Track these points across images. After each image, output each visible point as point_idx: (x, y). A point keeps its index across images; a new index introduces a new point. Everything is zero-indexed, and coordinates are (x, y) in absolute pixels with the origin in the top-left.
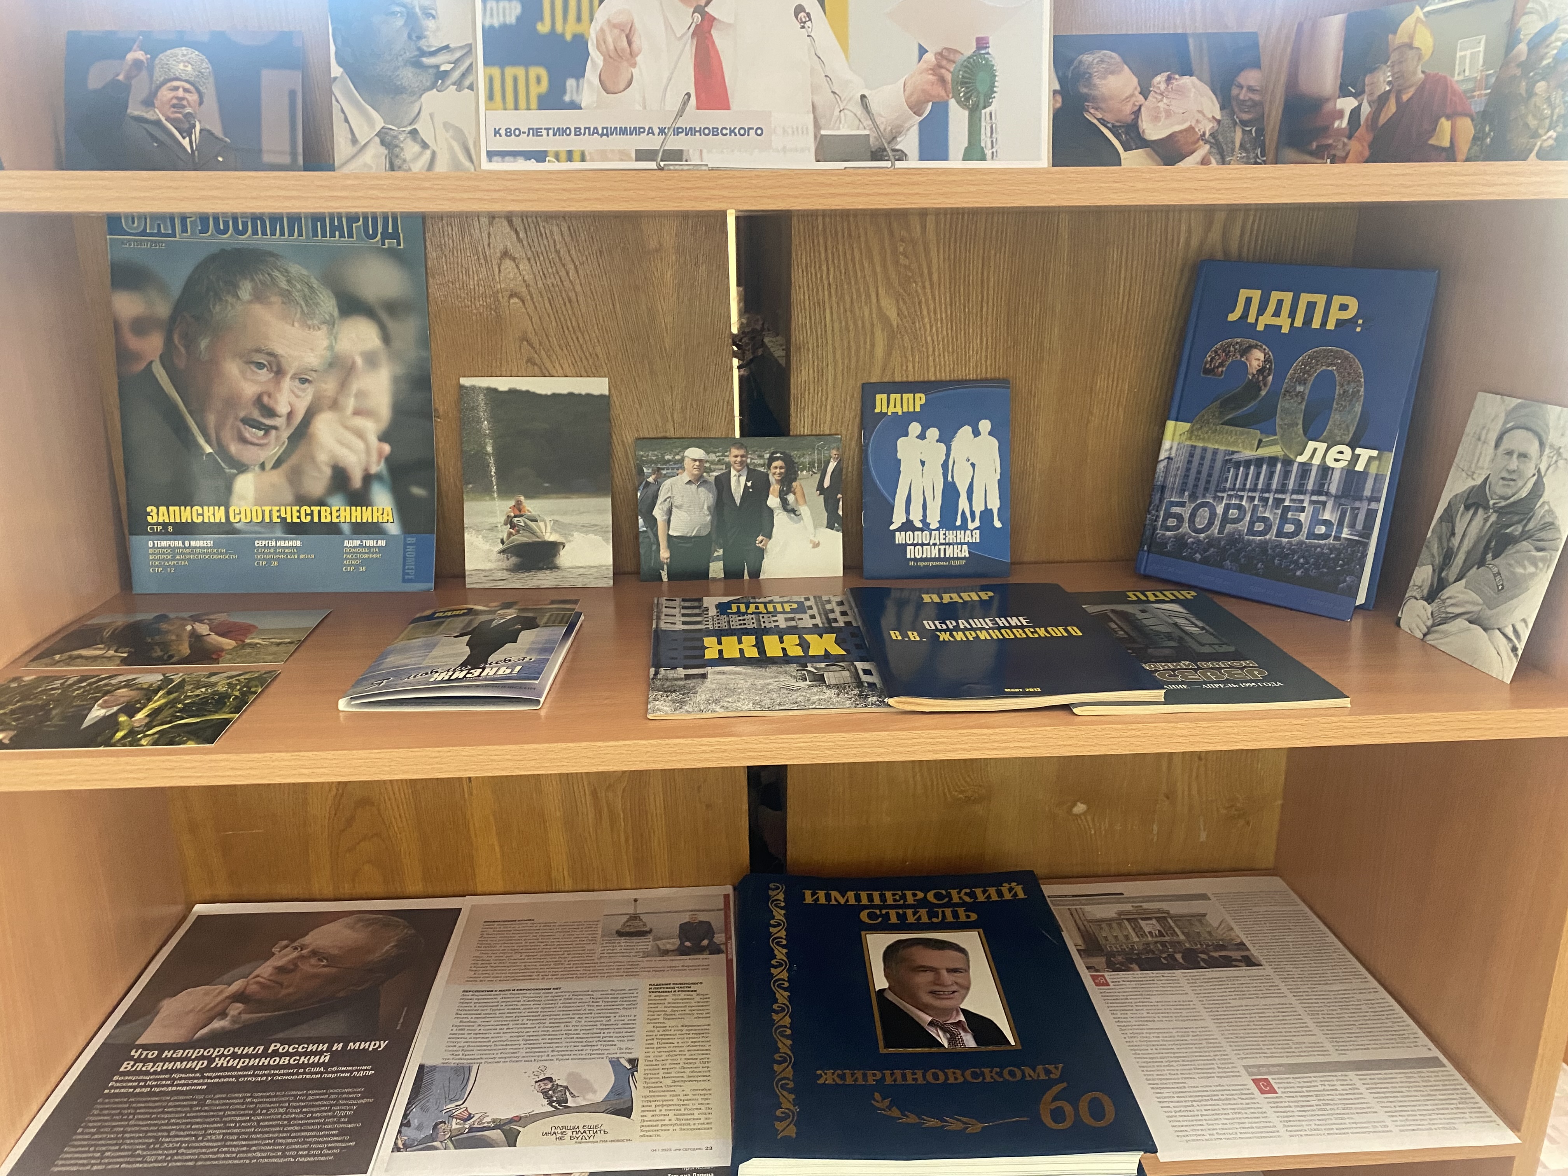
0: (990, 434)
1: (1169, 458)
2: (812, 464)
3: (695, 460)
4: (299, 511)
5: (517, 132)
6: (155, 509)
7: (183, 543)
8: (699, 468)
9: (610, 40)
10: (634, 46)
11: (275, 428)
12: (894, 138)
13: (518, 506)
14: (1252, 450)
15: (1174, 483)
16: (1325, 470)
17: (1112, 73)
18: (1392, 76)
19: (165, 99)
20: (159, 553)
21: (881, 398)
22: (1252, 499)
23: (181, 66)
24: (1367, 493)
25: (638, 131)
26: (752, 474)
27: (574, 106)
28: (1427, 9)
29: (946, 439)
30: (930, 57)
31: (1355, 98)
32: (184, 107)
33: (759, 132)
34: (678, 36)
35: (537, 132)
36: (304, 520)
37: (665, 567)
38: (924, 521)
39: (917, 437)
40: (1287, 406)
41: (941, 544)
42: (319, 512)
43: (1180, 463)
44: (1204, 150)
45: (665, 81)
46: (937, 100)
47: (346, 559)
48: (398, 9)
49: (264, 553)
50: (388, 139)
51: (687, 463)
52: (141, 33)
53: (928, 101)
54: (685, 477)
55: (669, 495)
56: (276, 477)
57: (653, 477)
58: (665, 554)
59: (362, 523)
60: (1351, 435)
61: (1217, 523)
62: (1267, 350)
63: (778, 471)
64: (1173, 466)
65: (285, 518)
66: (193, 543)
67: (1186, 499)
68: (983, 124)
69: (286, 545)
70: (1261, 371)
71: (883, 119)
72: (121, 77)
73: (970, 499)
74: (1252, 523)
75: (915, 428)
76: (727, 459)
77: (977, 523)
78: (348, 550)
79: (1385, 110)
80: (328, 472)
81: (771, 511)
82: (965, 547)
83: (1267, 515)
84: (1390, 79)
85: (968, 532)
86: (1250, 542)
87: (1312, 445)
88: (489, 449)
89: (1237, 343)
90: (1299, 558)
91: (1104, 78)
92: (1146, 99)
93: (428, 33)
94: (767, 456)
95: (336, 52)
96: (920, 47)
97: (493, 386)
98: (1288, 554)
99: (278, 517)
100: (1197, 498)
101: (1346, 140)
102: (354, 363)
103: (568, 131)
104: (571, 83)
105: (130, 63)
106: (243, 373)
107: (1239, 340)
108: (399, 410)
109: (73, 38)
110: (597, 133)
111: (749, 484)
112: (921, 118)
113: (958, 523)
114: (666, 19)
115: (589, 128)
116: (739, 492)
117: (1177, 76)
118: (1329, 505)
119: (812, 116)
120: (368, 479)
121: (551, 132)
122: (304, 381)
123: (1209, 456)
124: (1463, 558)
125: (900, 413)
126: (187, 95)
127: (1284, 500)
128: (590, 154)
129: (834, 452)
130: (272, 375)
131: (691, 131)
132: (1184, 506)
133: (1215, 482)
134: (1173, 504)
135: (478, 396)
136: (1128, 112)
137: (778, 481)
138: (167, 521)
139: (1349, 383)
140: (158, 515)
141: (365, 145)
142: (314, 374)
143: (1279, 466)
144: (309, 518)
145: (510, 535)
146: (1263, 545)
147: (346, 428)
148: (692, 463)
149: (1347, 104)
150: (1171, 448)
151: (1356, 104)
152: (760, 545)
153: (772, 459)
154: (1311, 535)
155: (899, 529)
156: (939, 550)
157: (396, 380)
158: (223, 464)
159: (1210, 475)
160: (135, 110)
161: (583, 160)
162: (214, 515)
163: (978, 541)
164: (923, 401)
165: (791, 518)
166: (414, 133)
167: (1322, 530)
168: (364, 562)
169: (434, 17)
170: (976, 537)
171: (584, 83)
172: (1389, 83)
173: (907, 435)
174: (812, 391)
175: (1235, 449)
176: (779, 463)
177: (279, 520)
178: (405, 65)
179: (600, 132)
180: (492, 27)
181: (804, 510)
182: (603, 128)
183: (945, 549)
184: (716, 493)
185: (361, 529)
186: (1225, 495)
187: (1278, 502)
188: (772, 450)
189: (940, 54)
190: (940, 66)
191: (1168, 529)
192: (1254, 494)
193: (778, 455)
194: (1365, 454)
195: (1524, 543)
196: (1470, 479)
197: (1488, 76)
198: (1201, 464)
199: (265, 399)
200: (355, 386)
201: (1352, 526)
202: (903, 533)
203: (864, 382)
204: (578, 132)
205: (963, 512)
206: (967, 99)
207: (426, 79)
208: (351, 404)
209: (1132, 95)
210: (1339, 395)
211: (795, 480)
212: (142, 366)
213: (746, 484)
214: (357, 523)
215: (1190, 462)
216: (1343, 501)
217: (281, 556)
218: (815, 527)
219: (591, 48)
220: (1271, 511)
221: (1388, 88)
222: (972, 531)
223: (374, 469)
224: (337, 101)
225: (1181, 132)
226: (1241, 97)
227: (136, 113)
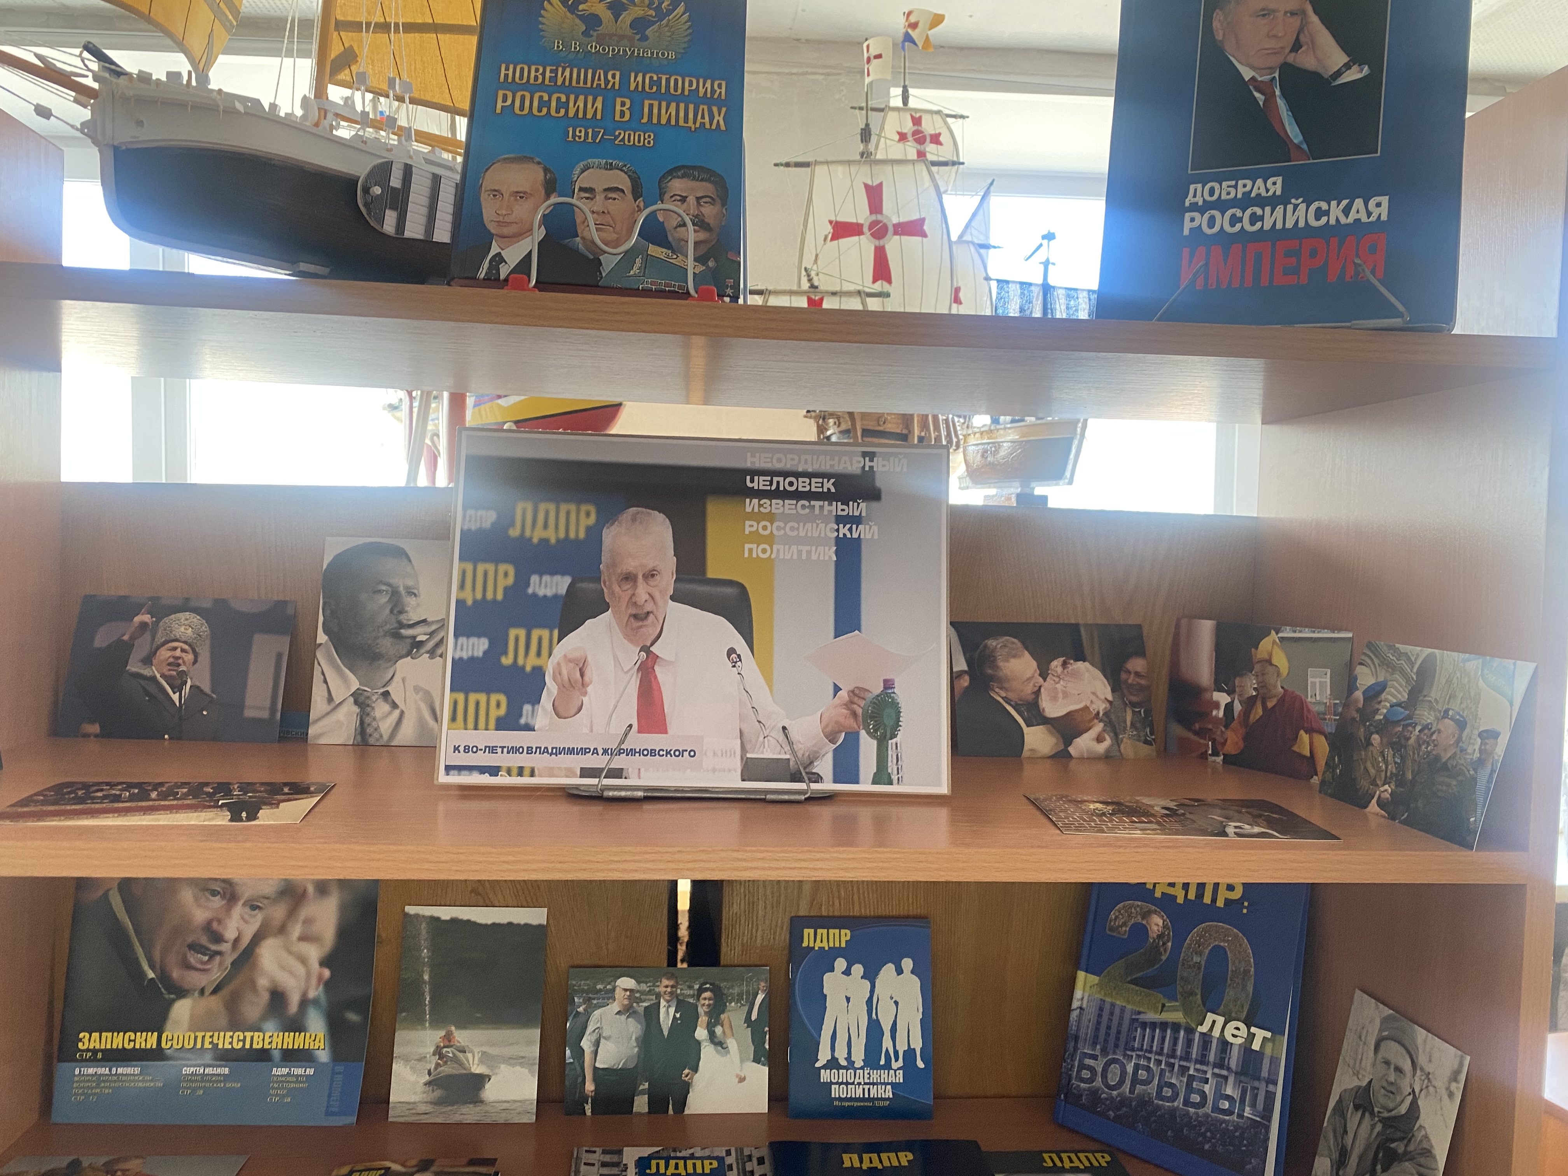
0: (913, 972)
1: (1081, 1008)
2: (740, 995)
3: (626, 990)
4: (232, 1037)
5: (475, 749)
6: (87, 1035)
7: (110, 1070)
8: (629, 998)
9: (565, 672)
10: (586, 678)
11: (219, 953)
12: (812, 763)
13: (448, 1037)
14: (1156, 1012)
15: (1086, 1034)
16: (1224, 1045)
17: (1014, 656)
18: (1258, 683)
19: (162, 658)
20: (84, 1081)
21: (808, 932)
22: (1159, 1062)
23: (182, 629)
24: (1264, 1074)
25: (584, 751)
26: (681, 1005)
27: (529, 728)
28: (1280, 635)
29: (871, 975)
30: (843, 694)
31: (1229, 695)
32: (179, 665)
33: (692, 754)
34: (625, 670)
35: (492, 750)
36: (235, 1046)
37: (590, 1101)
38: (848, 1058)
39: (843, 973)
40: (1185, 974)
41: (865, 1084)
42: (252, 1038)
43: (1091, 1015)
44: (1098, 727)
45: (611, 707)
46: (849, 730)
47: (273, 1088)
48: (384, 588)
49: (191, 1081)
50: (361, 699)
51: (619, 994)
52: (150, 599)
53: (841, 732)
54: (615, 1007)
55: (598, 1025)
56: (214, 1002)
57: (584, 1006)
58: (590, 1087)
59: (293, 1050)
60: (1245, 1013)
61: (1128, 1083)
62: (1165, 917)
63: (707, 1002)
64: (1085, 1018)
65: (217, 1044)
66: (120, 1070)
67: (1098, 1053)
68: (890, 753)
69: (214, 1072)
70: (1160, 936)
71: (801, 746)
72: (126, 638)
73: (893, 1038)
74: (1160, 1088)
75: (841, 964)
76: (657, 990)
77: (900, 1063)
78: (275, 1079)
79: (1253, 712)
80: (265, 997)
81: (699, 1043)
82: (889, 1087)
83: (1173, 1081)
84: (1255, 686)
85: (892, 1072)
86: (1159, 1107)
87: (1210, 1017)
88: (426, 977)
89: (1138, 906)
90: (1206, 1131)
91: (1008, 661)
92: (1045, 680)
93: (409, 609)
94: (697, 987)
95: (324, 623)
96: (835, 685)
97: (436, 915)
98: (1196, 1126)
99: (210, 1043)
100: (1107, 1054)
101: (1223, 729)
102: (305, 891)
103: (521, 750)
104: (527, 708)
105: (136, 625)
106: (196, 899)
107: (1139, 903)
108: (344, 933)
109: (88, 600)
110: (548, 752)
111: (678, 1015)
112: (835, 746)
113: (882, 1062)
114: (615, 658)
115: (540, 748)
116: (667, 1024)
117: (1072, 661)
118: (1231, 1079)
119: (739, 741)
120: (304, 1003)
121: (505, 750)
122: (254, 908)
123: (1117, 1012)
124: (1357, 1161)
125: (827, 948)
126: (184, 655)
127: (1188, 1068)
128: (538, 769)
129: (763, 984)
130: (224, 902)
131: (632, 752)
132: (1097, 1060)
133: (1124, 1039)
134: (1086, 1055)
135: (421, 925)
136: (1029, 692)
137: (706, 1013)
138: (97, 1047)
139: (1240, 962)
140: (89, 1041)
141: (340, 704)
142: (266, 902)
143: (1182, 1033)
144: (241, 1044)
145: (438, 1065)
146: (1173, 1111)
147: (290, 953)
148: (623, 993)
149: (1223, 698)
150: (1082, 999)
151: (1229, 700)
152: (686, 1079)
153: (701, 991)
154: (1216, 1109)
155: (825, 1067)
156: (864, 1089)
157: (343, 908)
158: (163, 990)
159: (1119, 1032)
160: (134, 667)
161: (532, 774)
162: (146, 1041)
163: (901, 1081)
164: (848, 938)
165: (717, 1051)
166: (386, 694)
167: (1226, 1105)
168: (290, 1092)
169: (415, 595)
170: (900, 1077)
171: (539, 709)
172: (1255, 689)
173: (832, 970)
174: (742, 922)
175: (1141, 1009)
176: (707, 994)
177: (210, 1046)
178: (385, 635)
179: (550, 751)
180: (461, 659)
181: (732, 1043)
182: (553, 748)
183: (869, 1089)
184: (644, 1023)
185: (291, 1056)
186: (1134, 1054)
187: (1184, 1070)
188: (702, 980)
189: (853, 692)
190: (852, 702)
191: (1082, 1080)
192: (1160, 1058)
193: (708, 986)
194: (1260, 1034)
195: (1407, 1164)
196: (1355, 1078)
197: (1335, 704)
198: (1110, 1020)
199: (215, 925)
200: (305, 912)
201: (1253, 1105)
202: (828, 1071)
203: (793, 915)
204: (530, 751)
205: (887, 1050)
206: (876, 731)
207: (403, 647)
208: (296, 930)
209: (1032, 677)
210: (1232, 971)
211: (723, 1012)
212: (100, 893)
213: (674, 1015)
214: (287, 1049)
215: (1100, 1016)
216: (1242, 1078)
217: (207, 1085)
218: (742, 1061)
219: (548, 679)
220: (1177, 1079)
221: (1254, 694)
222: (895, 1071)
223: (312, 994)
224: (319, 664)
225: (1077, 711)
226: (1130, 681)
227: (134, 670)
